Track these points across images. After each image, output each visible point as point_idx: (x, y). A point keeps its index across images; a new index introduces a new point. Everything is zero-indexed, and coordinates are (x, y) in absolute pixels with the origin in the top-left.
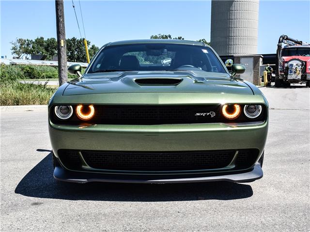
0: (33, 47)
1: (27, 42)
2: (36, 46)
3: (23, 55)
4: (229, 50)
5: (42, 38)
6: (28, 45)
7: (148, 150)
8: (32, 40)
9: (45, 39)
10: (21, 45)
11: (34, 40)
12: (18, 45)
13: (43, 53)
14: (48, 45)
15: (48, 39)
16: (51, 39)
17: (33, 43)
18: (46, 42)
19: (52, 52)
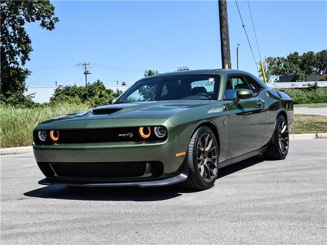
0: (285, 66)
1: (277, 60)
2: (288, 64)
3: (272, 76)
5: (296, 54)
6: (279, 63)
7: (81, 162)
8: (283, 58)
9: (300, 54)
10: (270, 64)
11: (286, 57)
12: (267, 65)
13: (297, 71)
14: (304, 61)
15: (304, 54)
16: (308, 53)
17: (285, 60)
18: (301, 58)
19: (310, 69)
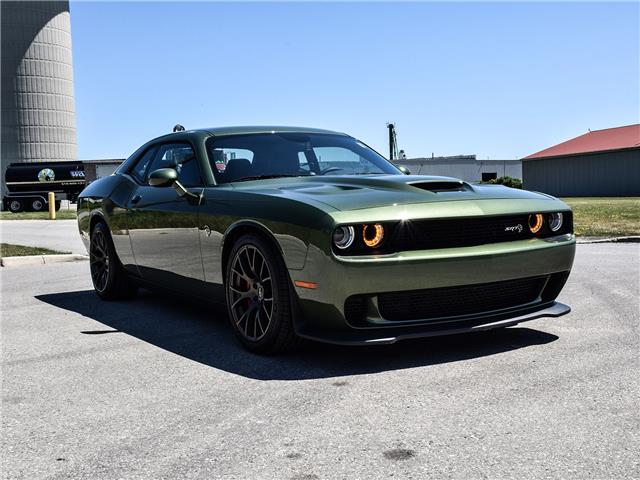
4: (21, 151)
